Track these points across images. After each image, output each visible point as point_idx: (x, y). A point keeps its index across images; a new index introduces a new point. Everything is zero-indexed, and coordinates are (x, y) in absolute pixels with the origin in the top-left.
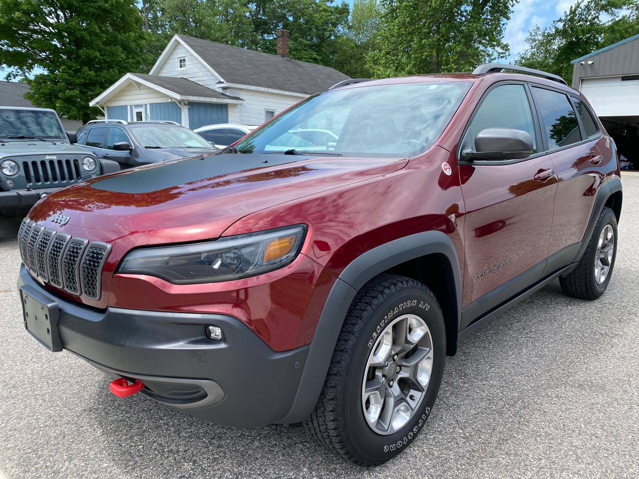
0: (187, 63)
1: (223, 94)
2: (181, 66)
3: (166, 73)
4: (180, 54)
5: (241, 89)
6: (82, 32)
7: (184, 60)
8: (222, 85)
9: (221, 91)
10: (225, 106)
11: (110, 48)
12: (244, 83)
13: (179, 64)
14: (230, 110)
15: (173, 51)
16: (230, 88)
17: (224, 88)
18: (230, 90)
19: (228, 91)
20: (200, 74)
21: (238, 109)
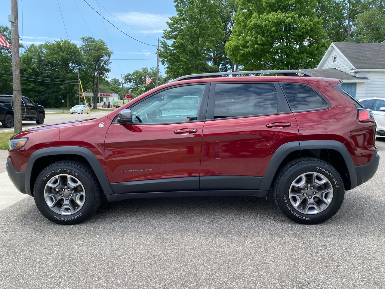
0: (337, 59)
1: (354, 76)
2: (334, 62)
3: (326, 67)
4: (334, 54)
5: (369, 72)
6: (286, 50)
7: (336, 57)
8: (354, 71)
9: (353, 74)
10: (355, 84)
11: (301, 56)
12: (371, 68)
13: (333, 60)
14: (358, 86)
15: (331, 53)
16: (360, 72)
17: (356, 73)
18: (359, 73)
19: (358, 74)
20: (344, 65)
21: (364, 86)
